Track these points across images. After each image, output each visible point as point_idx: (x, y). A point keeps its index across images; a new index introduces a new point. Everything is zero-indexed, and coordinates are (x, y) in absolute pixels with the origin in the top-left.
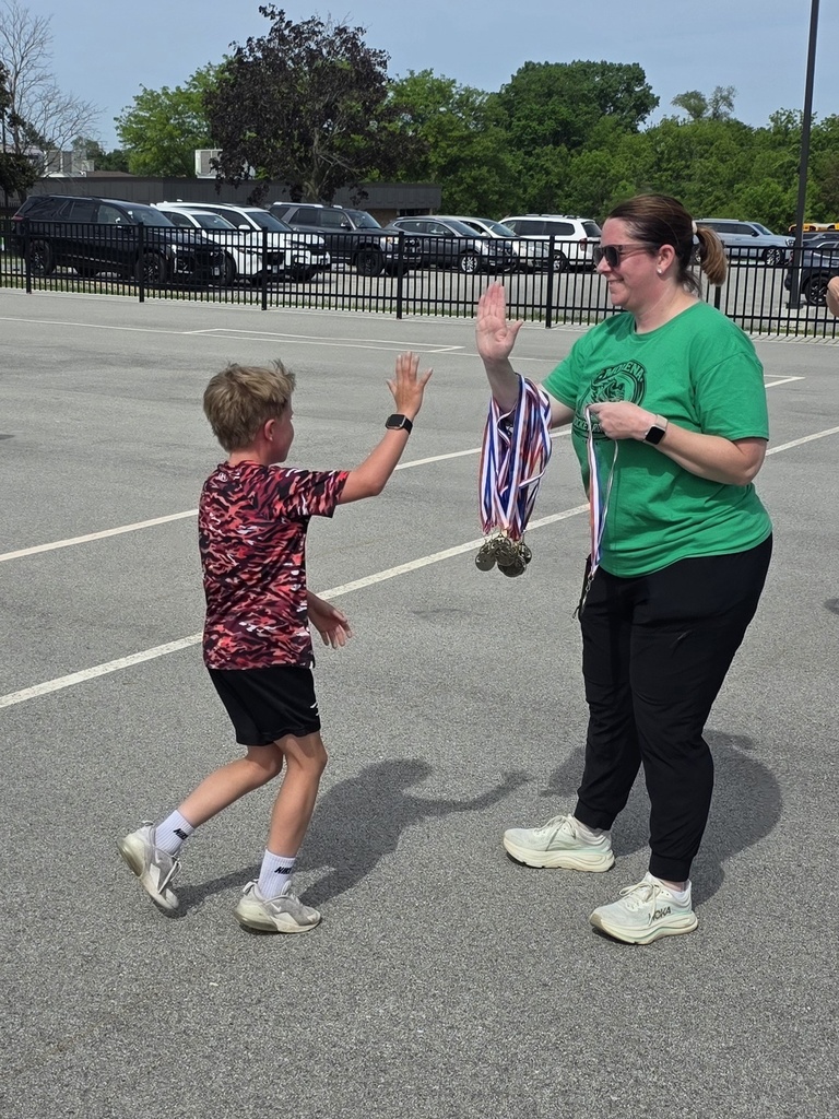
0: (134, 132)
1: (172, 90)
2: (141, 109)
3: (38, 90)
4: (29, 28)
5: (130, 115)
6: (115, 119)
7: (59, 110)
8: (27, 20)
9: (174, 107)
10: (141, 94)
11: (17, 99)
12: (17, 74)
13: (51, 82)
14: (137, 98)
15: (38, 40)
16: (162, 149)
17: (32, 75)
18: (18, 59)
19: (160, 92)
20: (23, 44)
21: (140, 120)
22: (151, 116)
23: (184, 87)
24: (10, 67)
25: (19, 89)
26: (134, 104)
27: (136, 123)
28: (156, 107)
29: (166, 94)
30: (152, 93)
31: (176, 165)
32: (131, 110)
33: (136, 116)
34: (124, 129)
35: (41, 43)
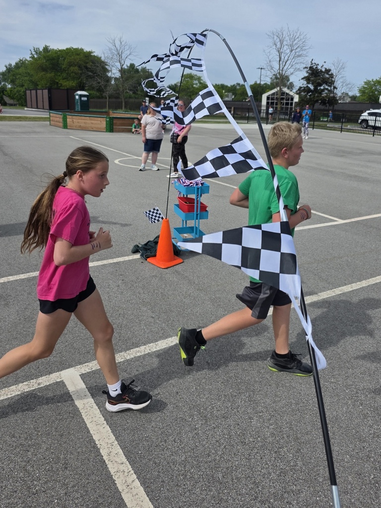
0: (362, 91)
1: (375, 80)
3: (341, 80)
4: (341, 64)
5: (362, 86)
6: (358, 88)
7: (347, 85)
9: (374, 85)
10: (366, 81)
11: (335, 83)
12: (336, 76)
13: (345, 78)
15: (343, 68)
16: (370, 95)
17: (340, 76)
18: (337, 72)
20: (339, 69)
21: (364, 88)
22: (368, 87)
23: (378, 79)
24: (335, 74)
25: (336, 81)
26: (363, 83)
28: (369, 85)
29: (373, 81)
30: (369, 80)
34: (360, 90)
35: (344, 68)
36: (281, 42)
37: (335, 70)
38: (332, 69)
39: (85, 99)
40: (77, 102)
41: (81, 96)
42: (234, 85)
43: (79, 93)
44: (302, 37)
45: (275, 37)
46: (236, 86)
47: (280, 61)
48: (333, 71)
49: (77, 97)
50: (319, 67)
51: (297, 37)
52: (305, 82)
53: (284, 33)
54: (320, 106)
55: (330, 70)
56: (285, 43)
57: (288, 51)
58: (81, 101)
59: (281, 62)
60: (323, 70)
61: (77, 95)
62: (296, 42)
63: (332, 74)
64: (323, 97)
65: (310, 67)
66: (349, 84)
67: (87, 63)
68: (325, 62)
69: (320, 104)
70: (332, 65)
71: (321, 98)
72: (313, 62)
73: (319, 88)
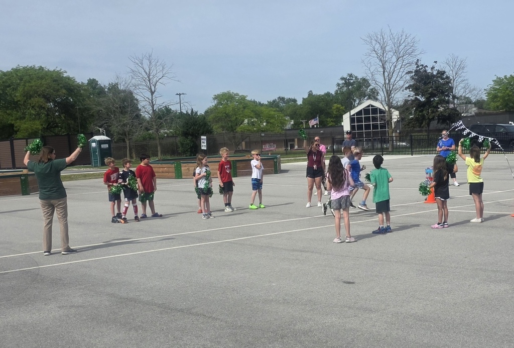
0: (492, 94)
1: (508, 76)
2: (495, 85)
3: (462, 85)
4: (458, 63)
5: (491, 88)
6: (485, 90)
8: (458, 60)
9: (509, 84)
10: (495, 79)
12: (454, 80)
13: (467, 82)
14: (494, 81)
16: (505, 100)
17: (459, 80)
18: (454, 74)
19: (503, 78)
20: (456, 69)
21: (495, 90)
22: (500, 87)
24: (451, 78)
25: (455, 85)
26: (493, 83)
27: (493, 91)
28: (501, 84)
29: (506, 78)
30: (500, 78)
31: (511, 106)
32: (491, 86)
33: (493, 88)
34: (488, 94)
35: (463, 68)
36: (383, 48)
37: (451, 72)
38: (446, 70)
39: (106, 146)
40: (95, 152)
41: (100, 142)
42: (274, 101)
43: (97, 138)
44: (409, 40)
45: (374, 42)
46: (278, 103)
47: (384, 72)
48: (449, 73)
49: (94, 145)
50: (429, 70)
51: (402, 41)
52: (412, 93)
53: (386, 36)
54: (439, 125)
55: (444, 73)
56: (388, 48)
57: (394, 59)
58: (101, 150)
59: (386, 74)
60: (435, 73)
61: (94, 141)
62: (402, 47)
63: (448, 77)
64: (441, 112)
65: (416, 71)
66: (474, 89)
67: (58, 91)
68: (436, 62)
69: (438, 122)
70: (446, 65)
71: (438, 113)
72: (419, 63)
73: (432, 99)
